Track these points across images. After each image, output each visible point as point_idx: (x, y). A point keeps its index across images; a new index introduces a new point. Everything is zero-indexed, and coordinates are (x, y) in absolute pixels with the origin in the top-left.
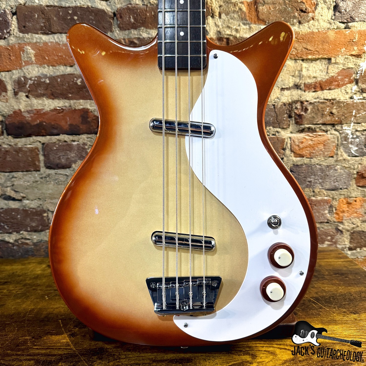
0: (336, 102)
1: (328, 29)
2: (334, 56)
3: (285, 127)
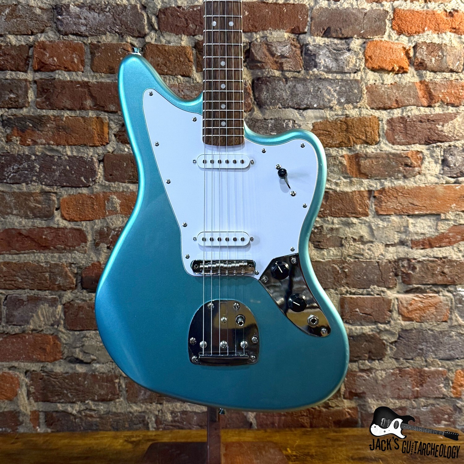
0: (448, 261)
1: (436, 184)
2: (443, 212)
3: (391, 286)
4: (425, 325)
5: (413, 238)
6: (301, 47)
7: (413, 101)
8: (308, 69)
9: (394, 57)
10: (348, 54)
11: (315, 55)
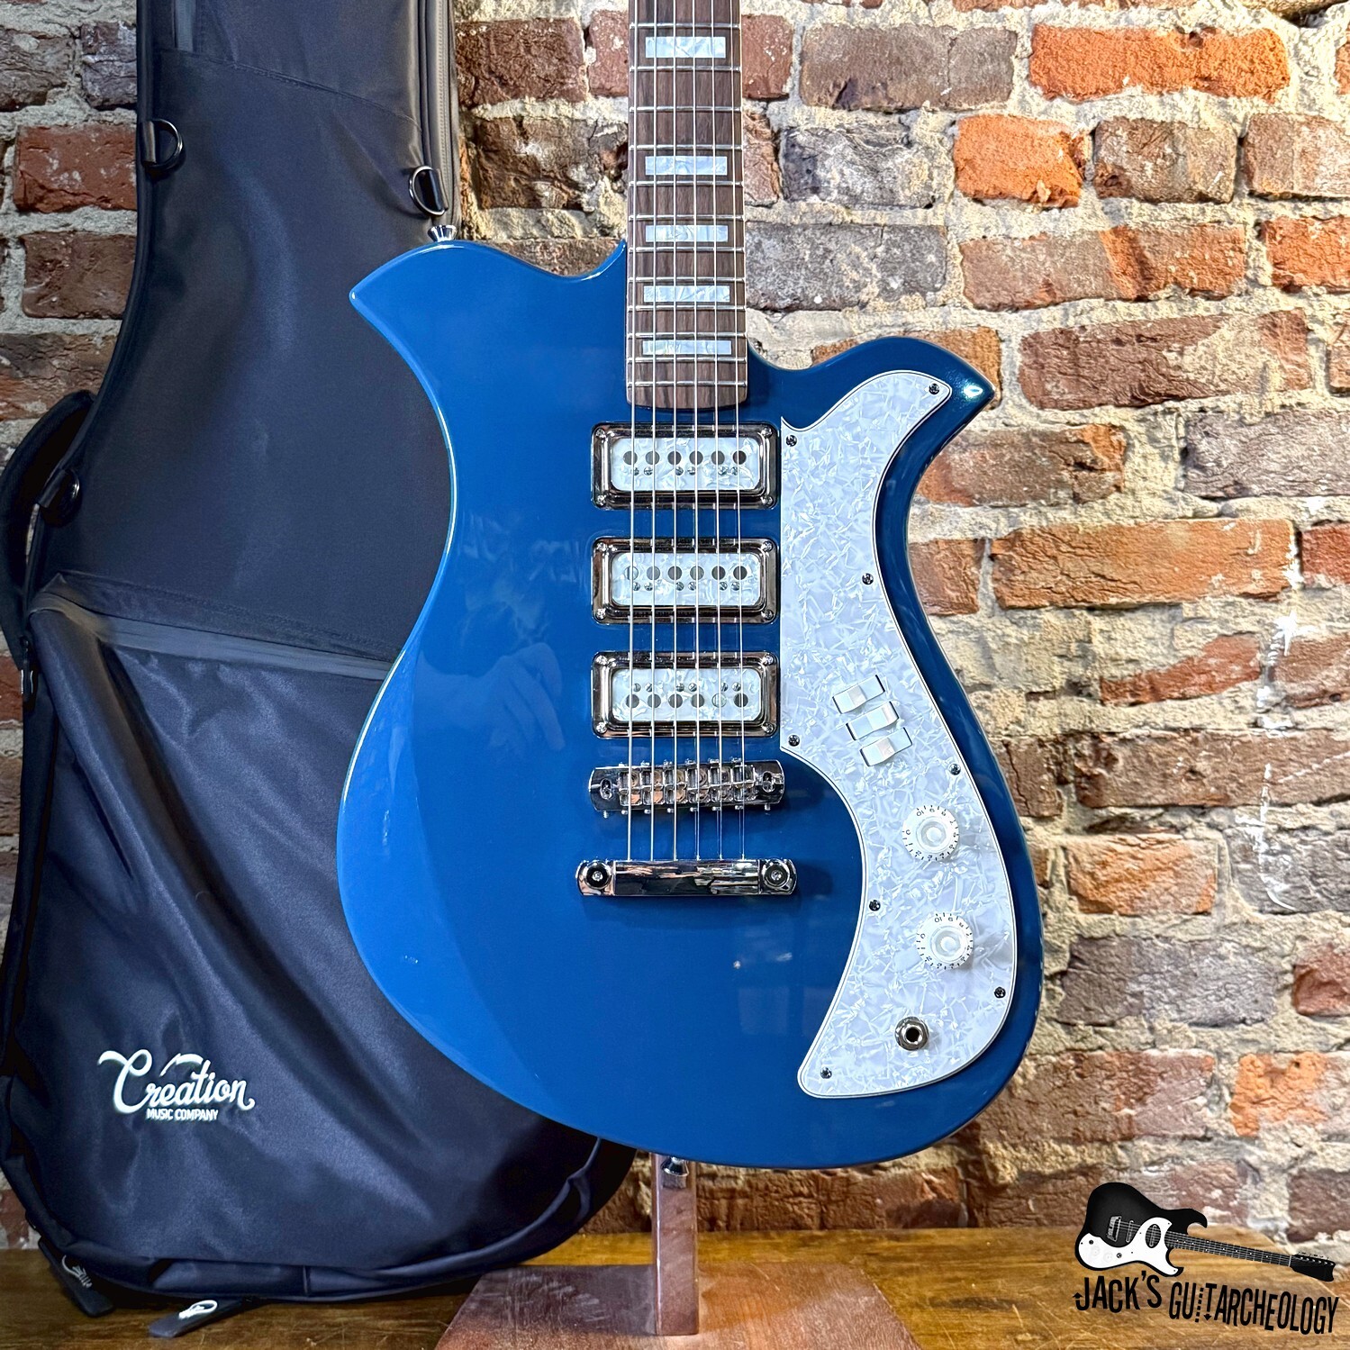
0: (1206, 739)
1: (1166, 517)
2: (1188, 596)
3: (1046, 814)
4: (1147, 925)
5: (1106, 675)
6: (776, 136)
7: (1094, 284)
8: (795, 196)
9: (1037, 161)
10: (906, 154)
11: (813, 158)
